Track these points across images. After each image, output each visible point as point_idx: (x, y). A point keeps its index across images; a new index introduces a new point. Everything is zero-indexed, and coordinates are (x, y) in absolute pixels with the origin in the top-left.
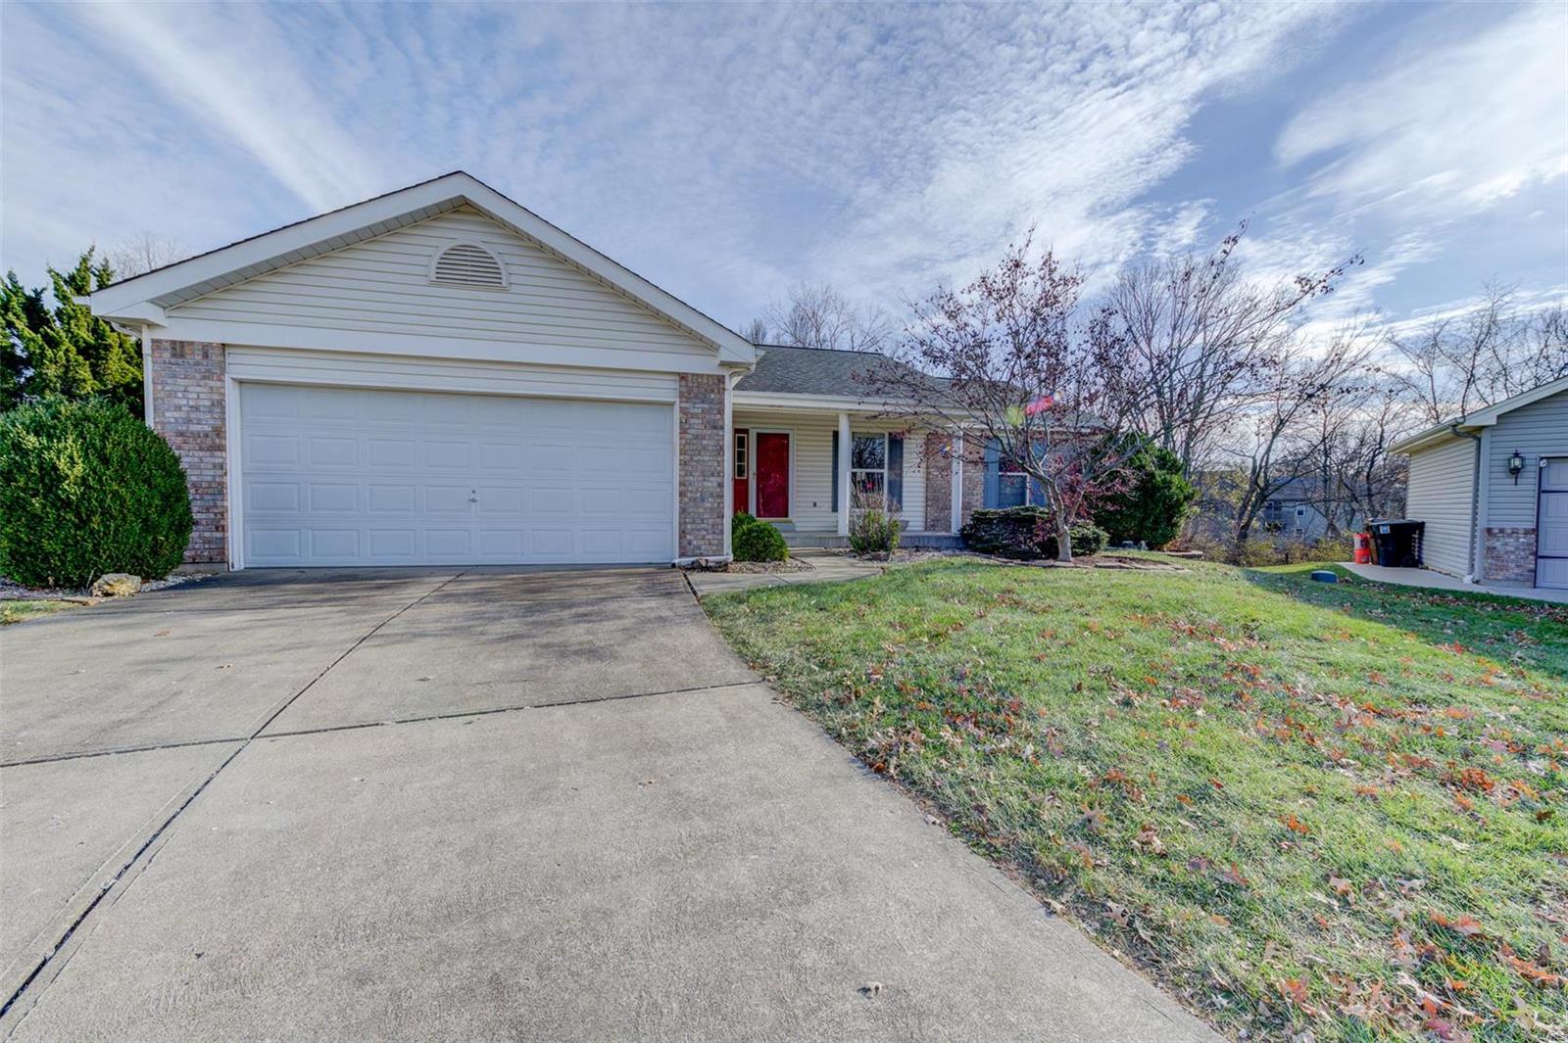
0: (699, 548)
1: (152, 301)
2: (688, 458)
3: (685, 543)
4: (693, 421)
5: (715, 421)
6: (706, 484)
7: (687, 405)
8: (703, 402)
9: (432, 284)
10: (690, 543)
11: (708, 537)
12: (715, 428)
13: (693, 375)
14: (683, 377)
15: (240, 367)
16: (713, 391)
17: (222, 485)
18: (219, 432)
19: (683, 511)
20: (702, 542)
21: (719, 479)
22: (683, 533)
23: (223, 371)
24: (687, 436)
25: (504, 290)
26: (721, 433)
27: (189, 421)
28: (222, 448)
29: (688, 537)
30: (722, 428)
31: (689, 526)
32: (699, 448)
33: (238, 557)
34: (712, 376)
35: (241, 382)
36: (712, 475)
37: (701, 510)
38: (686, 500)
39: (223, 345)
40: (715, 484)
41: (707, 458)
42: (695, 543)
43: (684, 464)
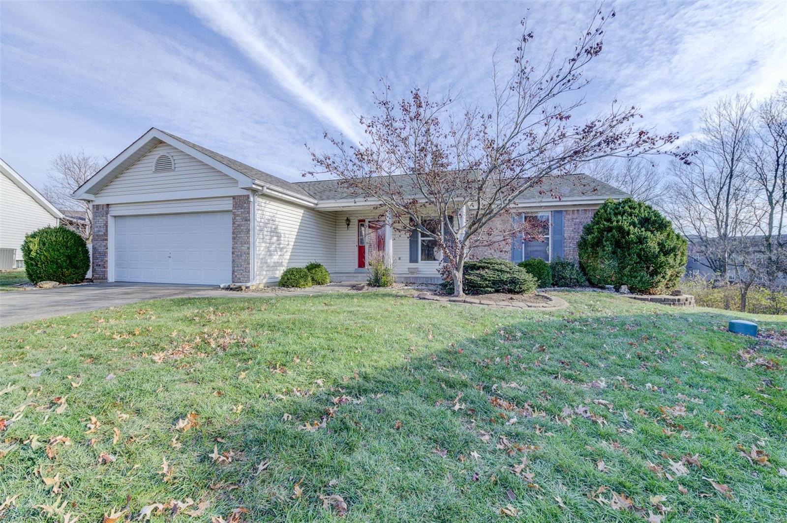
0: (240, 279)
1: (86, 192)
2: (235, 235)
3: (234, 276)
4: (237, 218)
5: (246, 217)
6: (243, 248)
7: (236, 211)
8: (241, 209)
9: (154, 173)
10: (236, 277)
11: (244, 274)
12: (246, 220)
13: (238, 196)
14: (234, 197)
15: (114, 211)
16: (245, 203)
17: (106, 253)
18: (106, 234)
19: (233, 261)
20: (241, 276)
21: (248, 245)
22: (233, 272)
23: (107, 213)
24: (235, 225)
25: (174, 171)
26: (249, 223)
27: (99, 231)
28: (106, 240)
29: (236, 274)
30: (249, 220)
31: (236, 268)
32: (240, 230)
33: (111, 277)
34: (245, 196)
35: (115, 217)
36: (245, 243)
37: (240, 261)
38: (234, 255)
39: (108, 205)
40: (246, 248)
41: (243, 235)
42: (238, 276)
43: (234, 238)
